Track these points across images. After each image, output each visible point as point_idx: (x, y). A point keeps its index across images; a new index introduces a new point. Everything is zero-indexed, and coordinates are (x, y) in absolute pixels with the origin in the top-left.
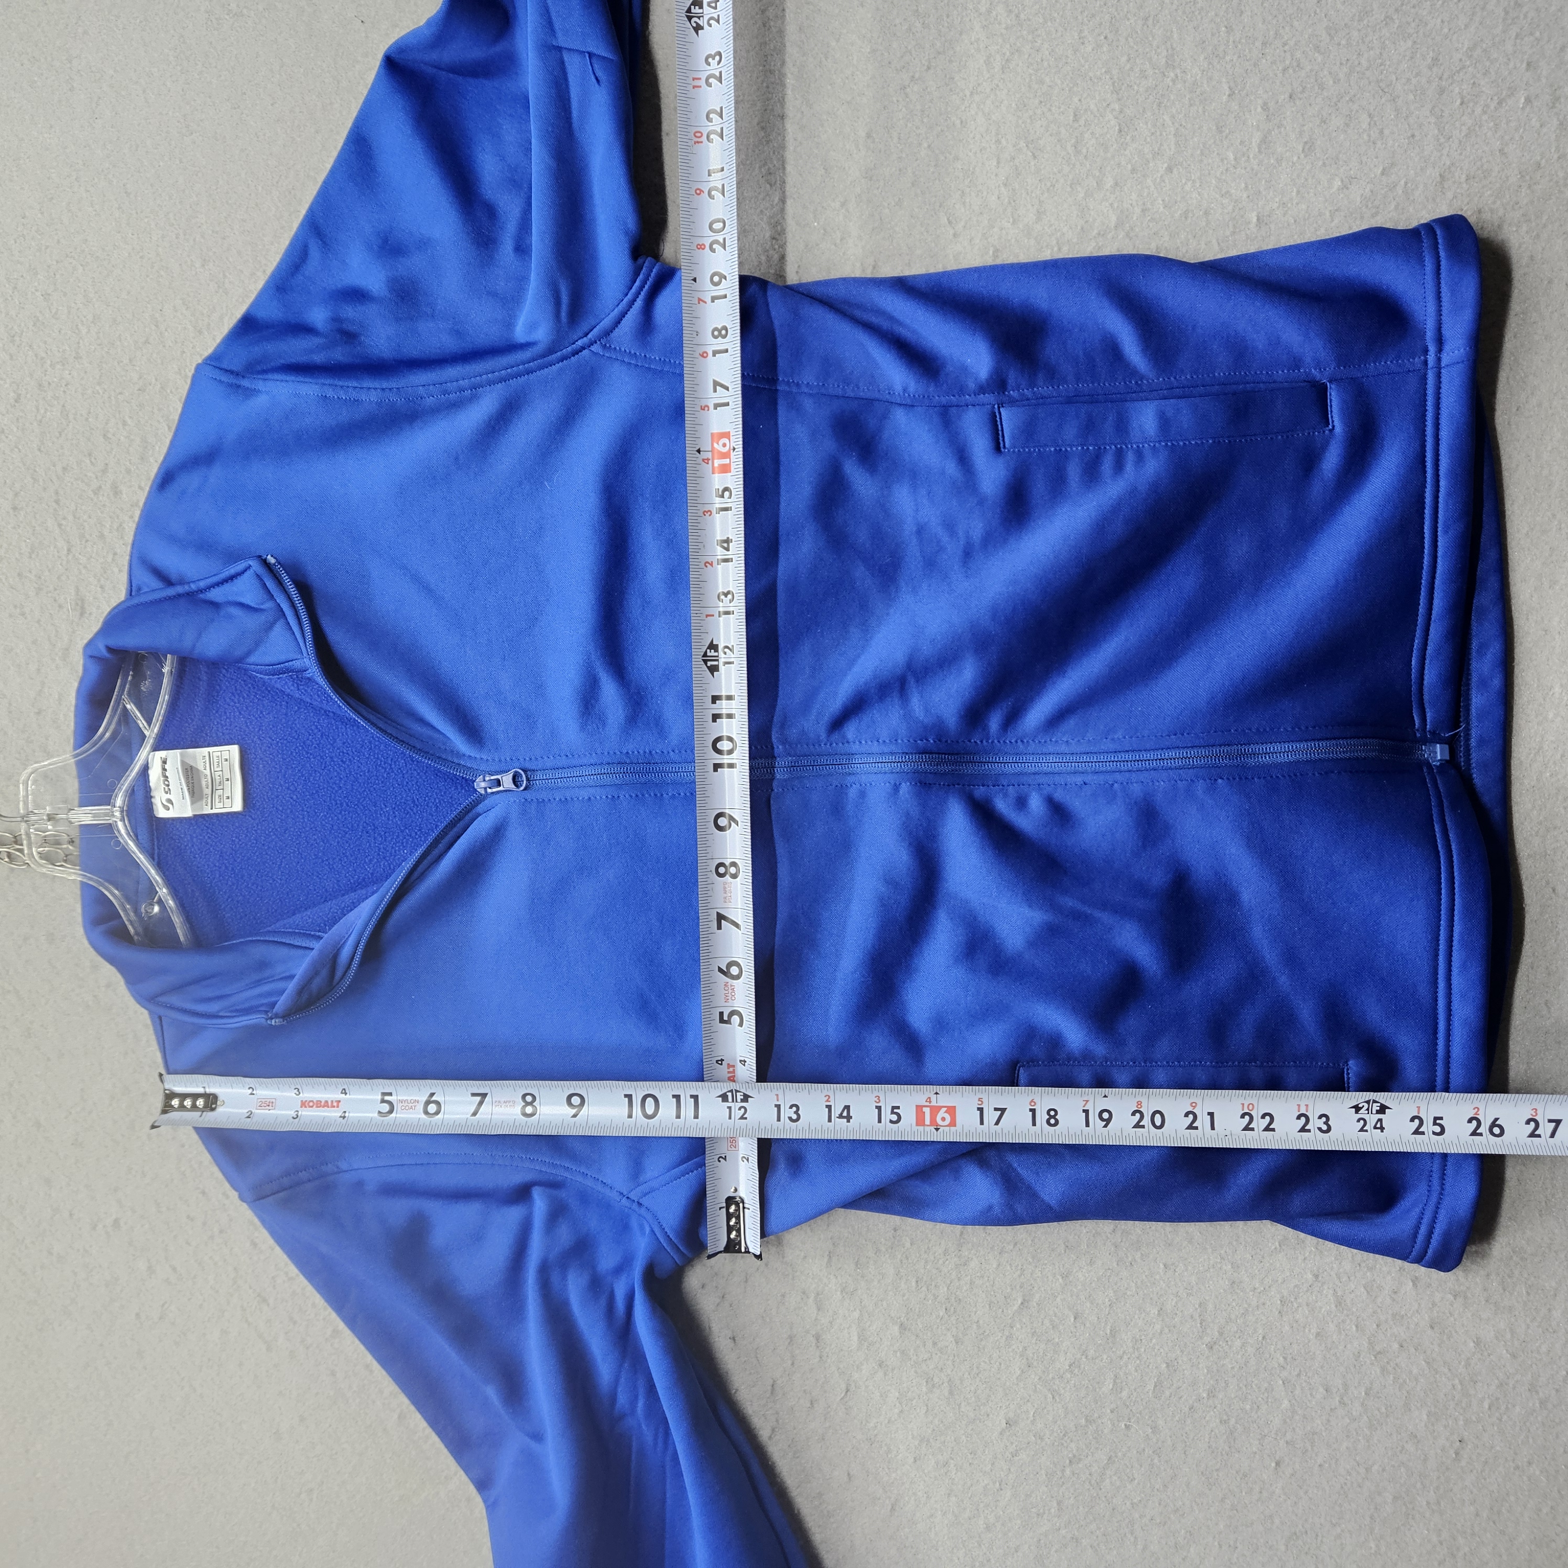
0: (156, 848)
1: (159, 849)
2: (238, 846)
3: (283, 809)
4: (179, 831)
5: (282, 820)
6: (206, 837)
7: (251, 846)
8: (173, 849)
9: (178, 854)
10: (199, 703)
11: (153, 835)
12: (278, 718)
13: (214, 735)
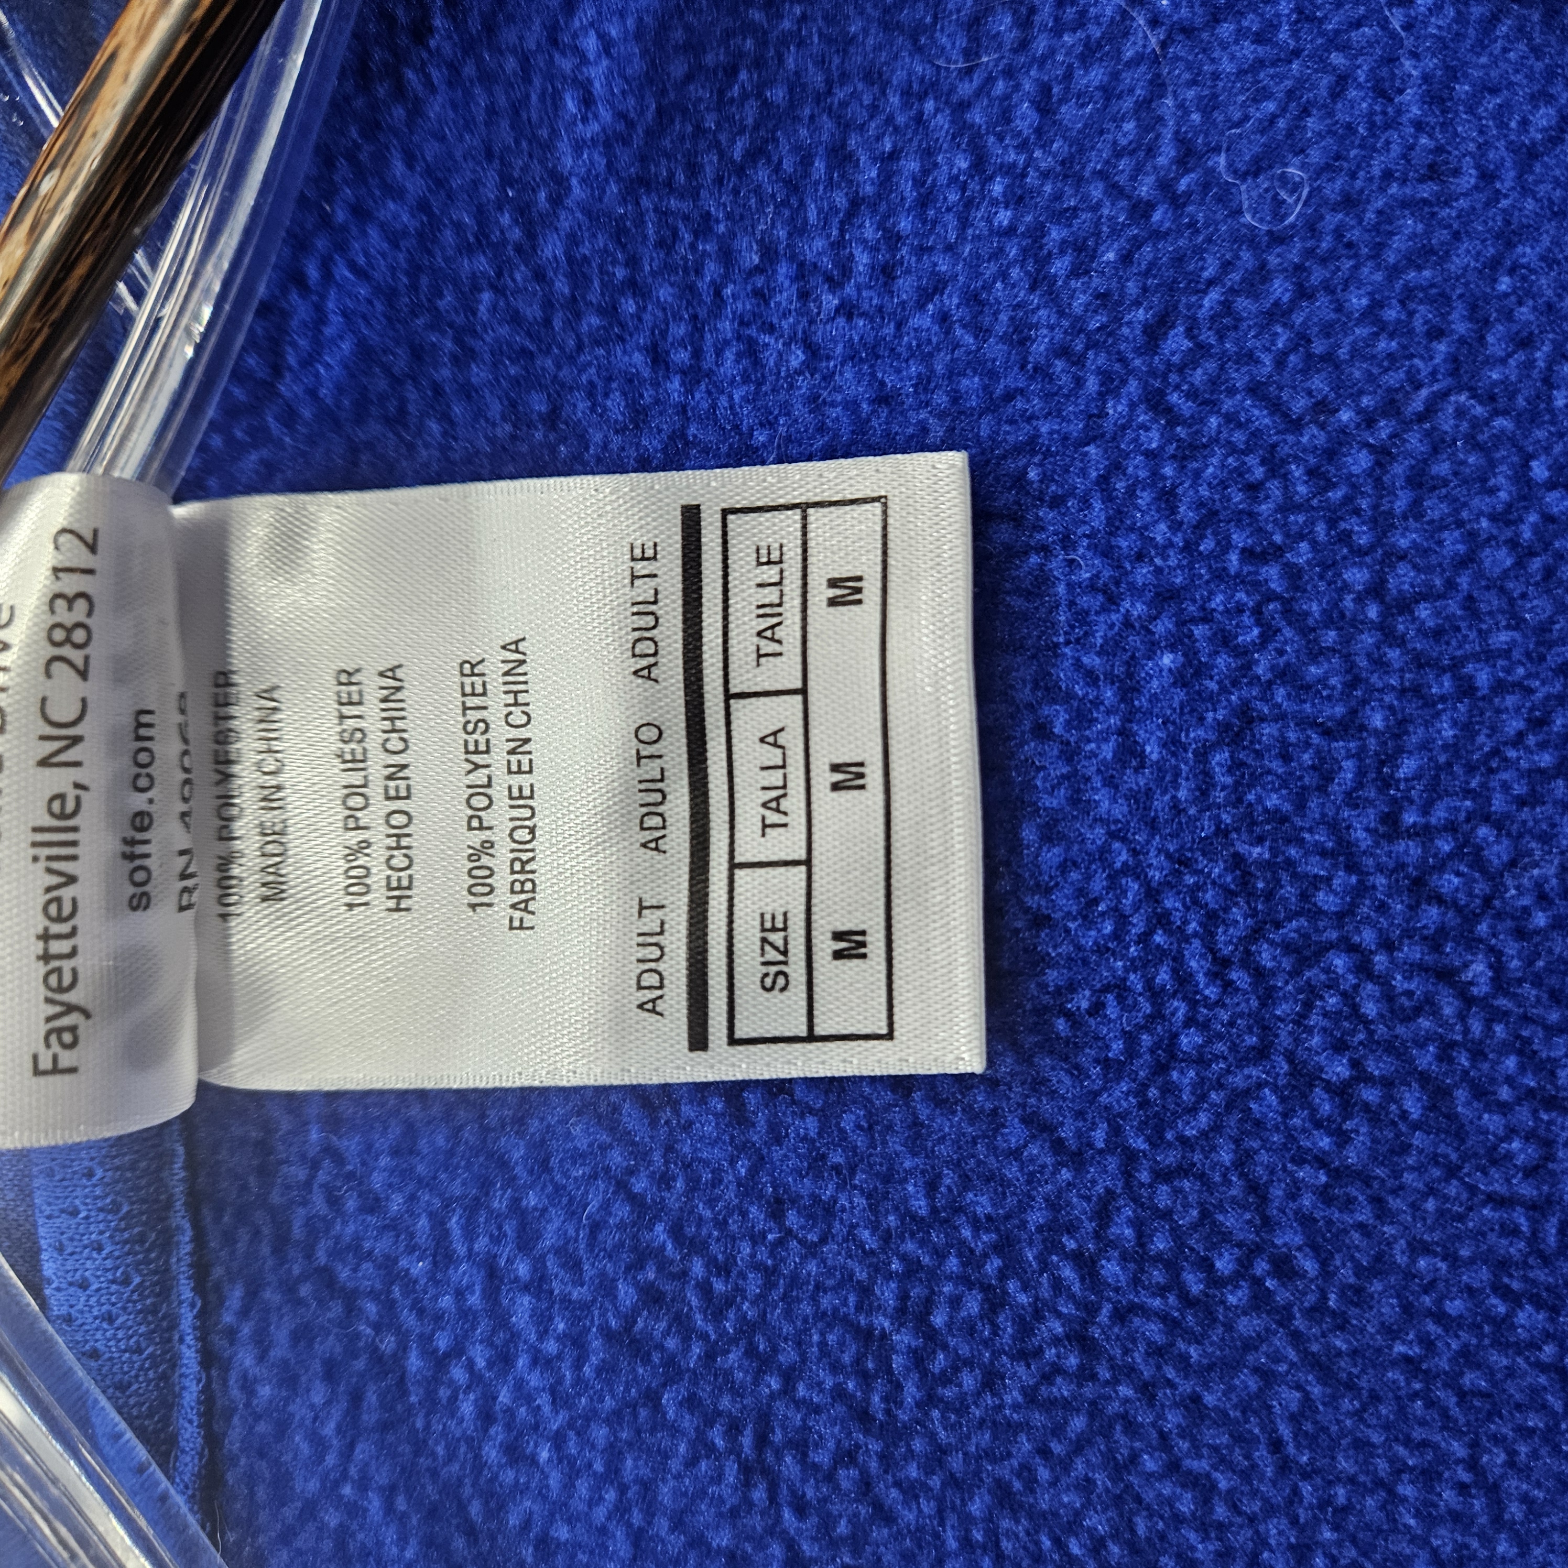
0: (189, 1355)
1: (208, 1358)
2: (911, 1392)
3: (1360, 1075)
4: (393, 1226)
5: (1336, 1174)
6: (626, 1293)
7: (1031, 1397)
8: (331, 1372)
9: (369, 1418)
10: (597, 73)
11: (166, 1243)
12: (1349, 202)
13: (730, 365)
